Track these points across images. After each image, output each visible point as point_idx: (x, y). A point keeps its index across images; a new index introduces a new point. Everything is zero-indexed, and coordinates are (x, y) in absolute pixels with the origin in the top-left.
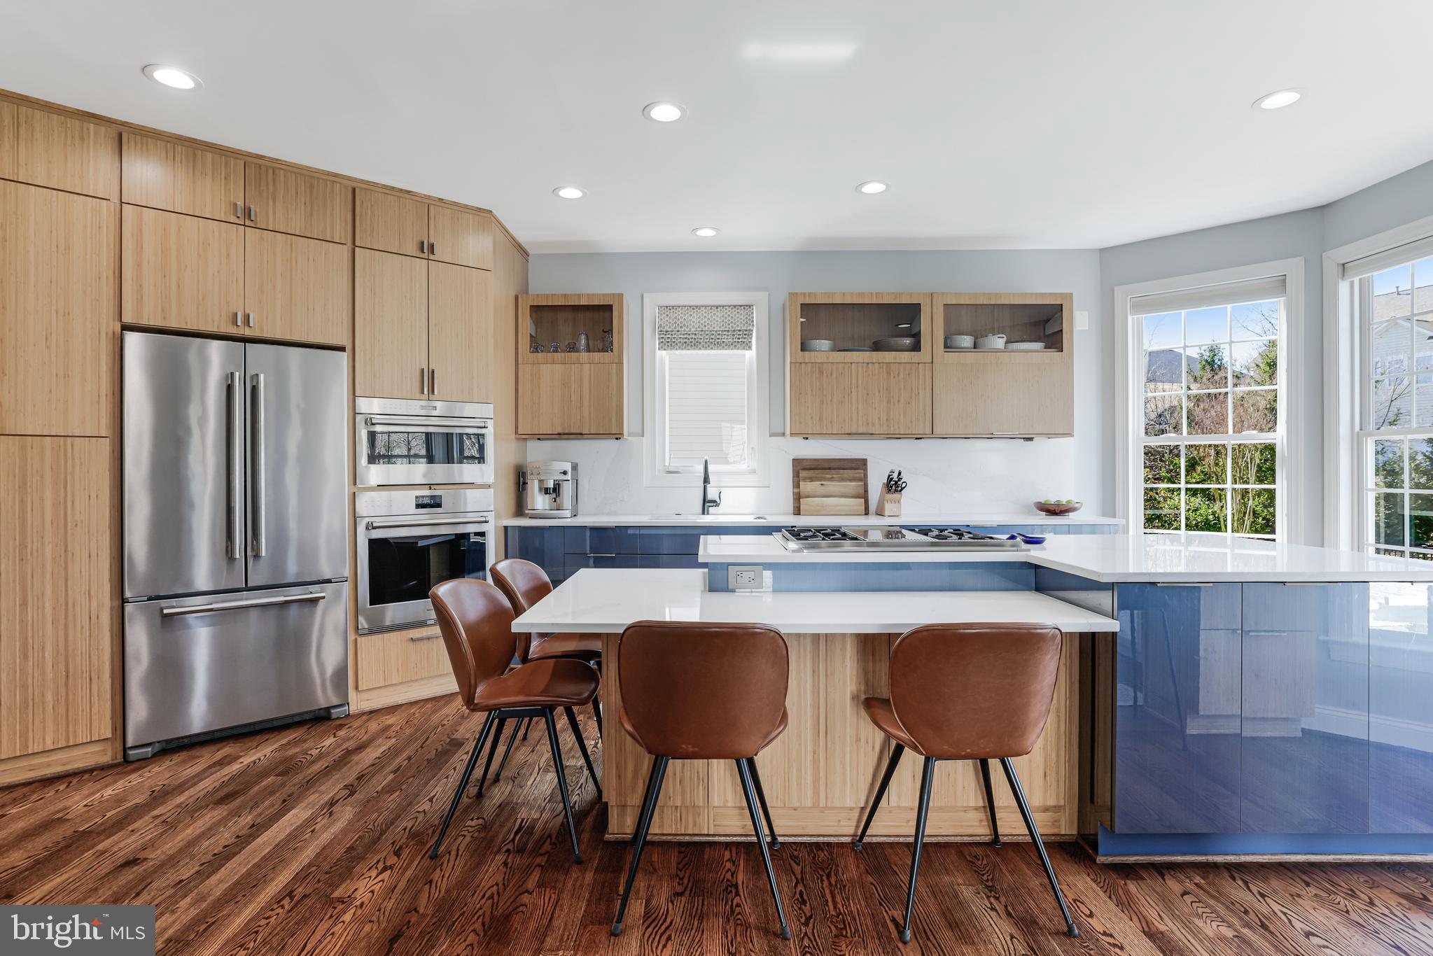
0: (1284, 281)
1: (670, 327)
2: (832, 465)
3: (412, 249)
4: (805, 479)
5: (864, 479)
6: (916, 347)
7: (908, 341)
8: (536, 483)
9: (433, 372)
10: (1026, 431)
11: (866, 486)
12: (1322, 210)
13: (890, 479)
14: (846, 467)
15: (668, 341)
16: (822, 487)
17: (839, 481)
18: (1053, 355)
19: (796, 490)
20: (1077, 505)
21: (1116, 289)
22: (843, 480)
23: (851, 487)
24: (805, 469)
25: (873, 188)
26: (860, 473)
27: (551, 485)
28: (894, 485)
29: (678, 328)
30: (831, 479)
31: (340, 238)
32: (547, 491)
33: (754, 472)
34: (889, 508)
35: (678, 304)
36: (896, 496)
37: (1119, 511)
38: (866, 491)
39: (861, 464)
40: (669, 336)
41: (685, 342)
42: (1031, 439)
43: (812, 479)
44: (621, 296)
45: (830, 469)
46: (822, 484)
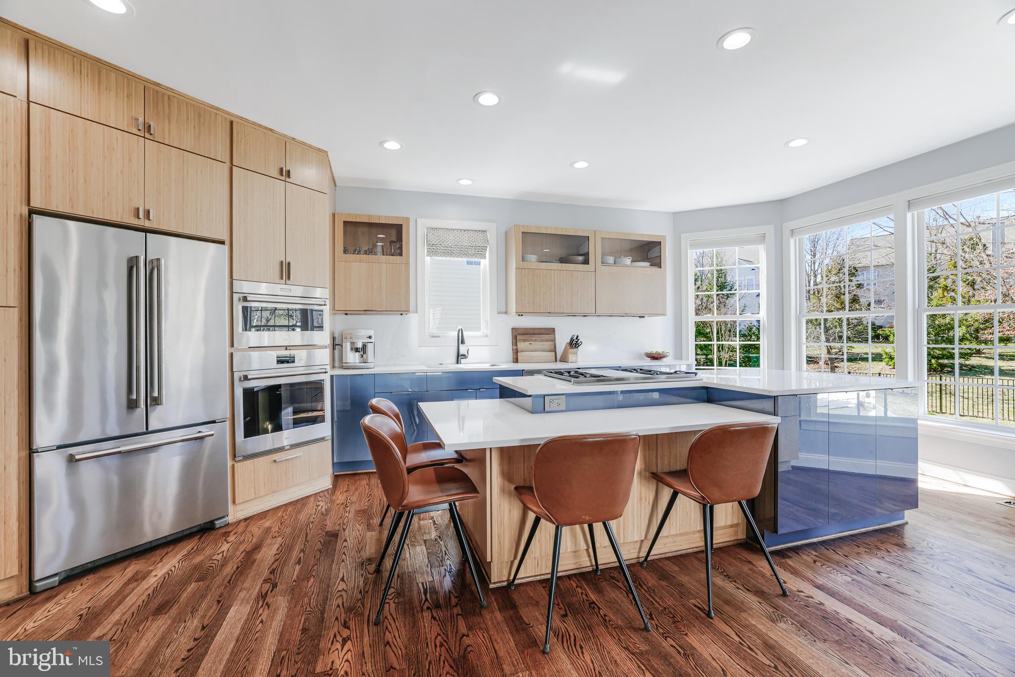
0: (764, 237)
1: (435, 242)
2: (535, 332)
3: (276, 173)
4: (520, 340)
5: (554, 340)
6: (586, 262)
7: (581, 258)
8: (349, 345)
9: (289, 264)
10: (641, 313)
11: (555, 344)
12: (782, 201)
13: (572, 340)
14: (544, 333)
15: (433, 250)
16: (531, 346)
17: (540, 342)
18: (655, 269)
19: (515, 347)
20: (668, 354)
21: (682, 235)
22: (542, 341)
23: (548, 345)
24: (519, 335)
25: (581, 165)
26: (550, 337)
27: (360, 345)
28: (574, 343)
29: (441, 243)
30: (536, 340)
31: (222, 158)
32: (357, 350)
33: (487, 336)
34: (571, 357)
35: (441, 227)
36: (575, 350)
37: (684, 356)
38: (555, 348)
39: (552, 331)
40: (434, 248)
41: (444, 252)
42: (643, 317)
43: (524, 341)
44: (408, 219)
45: (534, 334)
46: (530, 344)
